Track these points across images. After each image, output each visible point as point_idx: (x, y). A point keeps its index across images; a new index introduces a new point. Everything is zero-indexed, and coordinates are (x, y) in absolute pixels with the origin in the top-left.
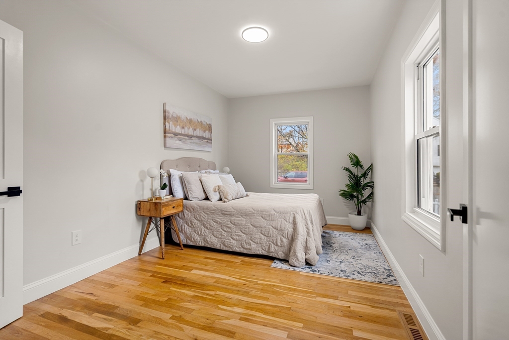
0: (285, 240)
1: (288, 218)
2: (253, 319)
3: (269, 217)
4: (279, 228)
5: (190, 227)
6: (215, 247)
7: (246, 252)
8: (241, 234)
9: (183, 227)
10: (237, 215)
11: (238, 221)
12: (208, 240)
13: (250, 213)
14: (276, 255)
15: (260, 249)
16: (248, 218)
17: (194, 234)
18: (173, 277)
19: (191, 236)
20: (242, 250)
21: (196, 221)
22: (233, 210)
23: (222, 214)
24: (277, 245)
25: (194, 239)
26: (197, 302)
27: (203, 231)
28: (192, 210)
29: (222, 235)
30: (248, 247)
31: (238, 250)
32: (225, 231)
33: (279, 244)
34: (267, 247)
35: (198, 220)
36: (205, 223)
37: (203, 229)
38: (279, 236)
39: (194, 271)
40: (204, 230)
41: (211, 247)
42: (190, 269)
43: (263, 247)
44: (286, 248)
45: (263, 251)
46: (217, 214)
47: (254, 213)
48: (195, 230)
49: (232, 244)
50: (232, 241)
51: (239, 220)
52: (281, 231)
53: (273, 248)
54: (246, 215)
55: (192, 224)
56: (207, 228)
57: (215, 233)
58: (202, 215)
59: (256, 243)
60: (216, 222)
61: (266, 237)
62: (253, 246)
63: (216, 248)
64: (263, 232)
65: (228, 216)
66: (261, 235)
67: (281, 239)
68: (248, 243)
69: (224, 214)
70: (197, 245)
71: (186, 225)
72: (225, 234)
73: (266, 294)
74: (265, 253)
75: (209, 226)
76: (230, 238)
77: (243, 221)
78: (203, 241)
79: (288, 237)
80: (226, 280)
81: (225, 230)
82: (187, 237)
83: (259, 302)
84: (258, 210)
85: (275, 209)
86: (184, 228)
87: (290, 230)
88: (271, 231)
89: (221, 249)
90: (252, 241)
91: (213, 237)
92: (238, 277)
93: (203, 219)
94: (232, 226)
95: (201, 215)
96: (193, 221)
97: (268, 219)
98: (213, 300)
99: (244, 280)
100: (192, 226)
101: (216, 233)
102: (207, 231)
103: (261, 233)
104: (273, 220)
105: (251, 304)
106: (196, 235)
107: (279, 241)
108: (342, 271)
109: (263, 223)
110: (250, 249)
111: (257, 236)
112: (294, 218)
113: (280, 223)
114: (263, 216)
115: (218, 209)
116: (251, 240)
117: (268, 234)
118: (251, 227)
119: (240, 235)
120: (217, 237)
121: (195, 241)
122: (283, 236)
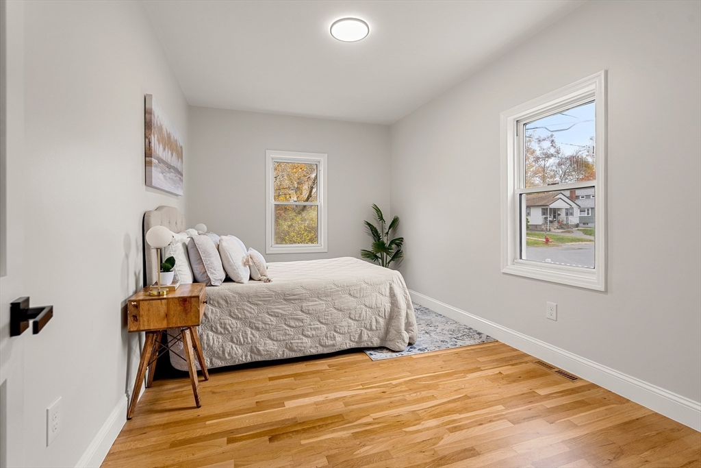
0: (382, 321)
1: (383, 290)
2: (460, 424)
3: (360, 292)
4: (374, 305)
5: (221, 333)
6: (274, 358)
7: (326, 351)
8: (320, 326)
9: (205, 337)
10: (311, 297)
11: (314, 308)
12: (261, 348)
13: (333, 292)
14: (369, 343)
15: (348, 341)
16: (330, 299)
17: (229, 346)
18: (272, 425)
19: (223, 351)
20: (321, 350)
21: (234, 321)
22: (304, 291)
23: (285, 300)
24: (371, 330)
25: (229, 354)
26: (373, 439)
27: (250, 335)
28: (222, 302)
29: (286, 334)
30: (331, 342)
31: (314, 351)
32: (293, 327)
33: (374, 328)
34: (357, 336)
35: (238, 318)
36: (254, 321)
37: (249, 333)
38: (373, 317)
39: (289, 404)
40: (252, 334)
41: (267, 358)
42: (280, 403)
43: (352, 337)
44: (383, 331)
45: (352, 343)
46: (274, 302)
47: (338, 291)
48: (232, 337)
49: (304, 345)
50: (305, 340)
51: (316, 305)
52: (376, 309)
53: (366, 335)
54: (326, 296)
55: (225, 328)
56: (257, 329)
57: (273, 334)
58: (246, 308)
59: (342, 334)
60: (276, 315)
61: (356, 322)
62: (339, 338)
63: (276, 358)
64: (352, 316)
65: (297, 301)
66: (350, 321)
67: (376, 320)
68: (330, 337)
69: (290, 300)
70: (237, 363)
71: (210, 333)
72: (291, 331)
73: (423, 393)
74: (354, 345)
75: (261, 325)
76: (301, 337)
77: (320, 305)
78: (249, 354)
79: (385, 315)
80: (353, 396)
81: (292, 324)
82: (214, 354)
83: (434, 405)
84: (344, 286)
85: (366, 281)
86: (208, 339)
87: (388, 306)
88: (364, 313)
89: (285, 357)
90: (337, 332)
91: (269, 342)
92: (361, 387)
93: (249, 315)
94: (304, 316)
95: (243, 309)
96: (227, 321)
97: (358, 295)
98: (384, 427)
99: (375, 387)
100: (226, 331)
101: (275, 333)
102: (257, 334)
103: (350, 317)
104: (366, 297)
105: (430, 410)
106: (234, 346)
107: (374, 323)
108: (442, 341)
109: (352, 302)
110: (333, 345)
111: (344, 324)
112: (391, 289)
113: (374, 299)
114: (352, 293)
115: (277, 294)
116: (335, 331)
117: (360, 317)
118: (335, 311)
119: (318, 328)
120: (277, 341)
121: (232, 357)
122: (379, 315)
